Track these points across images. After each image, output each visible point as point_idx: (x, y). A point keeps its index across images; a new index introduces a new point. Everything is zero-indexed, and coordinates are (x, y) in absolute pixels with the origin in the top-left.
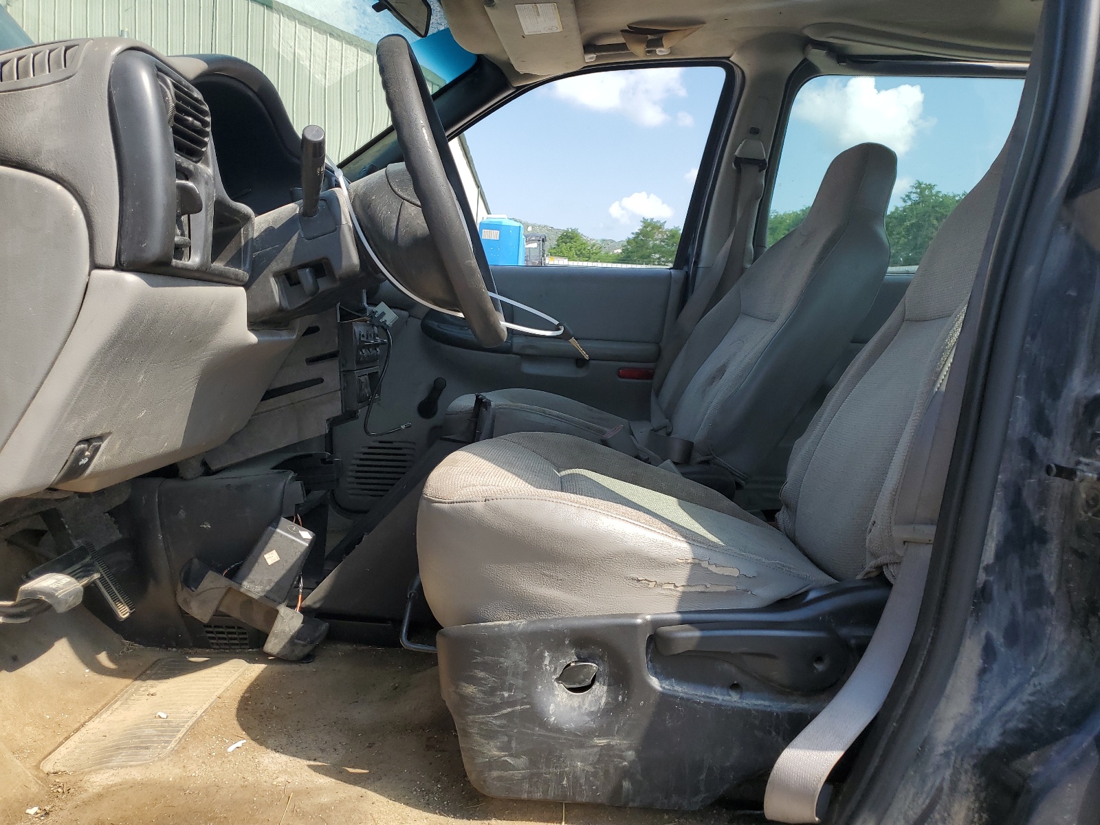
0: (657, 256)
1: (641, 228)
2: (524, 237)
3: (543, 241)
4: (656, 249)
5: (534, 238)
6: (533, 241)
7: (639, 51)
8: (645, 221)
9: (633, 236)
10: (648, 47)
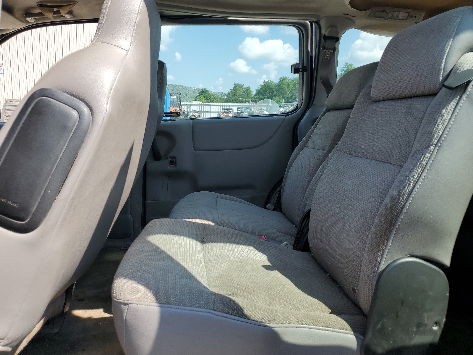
0: (241, 99)
1: (234, 87)
2: (168, 94)
3: (179, 95)
4: (241, 96)
5: (175, 94)
6: (174, 95)
7: (50, 16)
8: (235, 84)
9: (231, 91)
10: (54, 14)
